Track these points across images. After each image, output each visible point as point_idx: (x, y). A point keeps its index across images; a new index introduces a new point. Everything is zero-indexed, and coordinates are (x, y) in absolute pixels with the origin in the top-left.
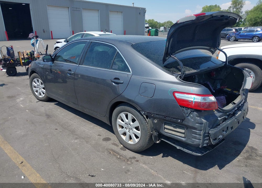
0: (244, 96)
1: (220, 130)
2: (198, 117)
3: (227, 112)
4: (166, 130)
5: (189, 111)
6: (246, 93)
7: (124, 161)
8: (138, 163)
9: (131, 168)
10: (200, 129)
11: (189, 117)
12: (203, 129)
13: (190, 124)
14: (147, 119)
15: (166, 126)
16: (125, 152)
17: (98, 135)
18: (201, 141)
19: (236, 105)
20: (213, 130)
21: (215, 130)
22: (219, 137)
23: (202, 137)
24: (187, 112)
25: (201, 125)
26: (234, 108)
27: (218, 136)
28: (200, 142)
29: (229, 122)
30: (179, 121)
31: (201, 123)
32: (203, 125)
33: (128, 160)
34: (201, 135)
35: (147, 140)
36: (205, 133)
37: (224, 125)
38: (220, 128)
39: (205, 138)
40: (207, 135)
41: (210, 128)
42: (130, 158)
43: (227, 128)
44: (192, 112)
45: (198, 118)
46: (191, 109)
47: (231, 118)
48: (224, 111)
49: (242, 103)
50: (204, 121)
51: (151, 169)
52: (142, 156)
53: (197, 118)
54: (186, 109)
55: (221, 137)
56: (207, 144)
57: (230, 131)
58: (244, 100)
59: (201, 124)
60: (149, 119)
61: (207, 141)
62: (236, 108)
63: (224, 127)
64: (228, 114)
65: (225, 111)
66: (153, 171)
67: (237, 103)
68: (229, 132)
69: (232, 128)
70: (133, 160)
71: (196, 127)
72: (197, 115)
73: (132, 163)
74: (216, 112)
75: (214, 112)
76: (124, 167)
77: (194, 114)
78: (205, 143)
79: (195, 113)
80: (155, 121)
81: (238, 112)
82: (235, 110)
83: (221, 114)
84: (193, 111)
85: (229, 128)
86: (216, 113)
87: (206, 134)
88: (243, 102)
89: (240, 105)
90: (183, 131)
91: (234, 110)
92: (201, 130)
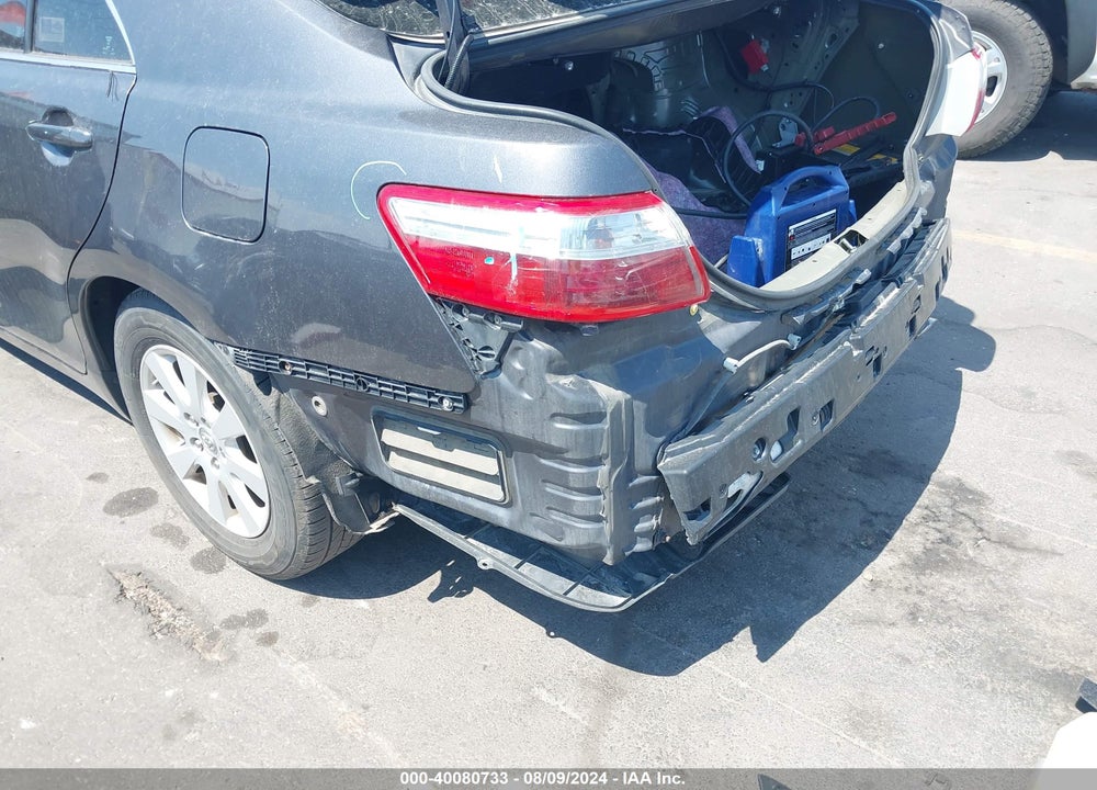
0: (926, 187)
1: (732, 443)
2: (562, 371)
3: (797, 310)
4: (396, 462)
5: (497, 331)
6: (940, 161)
7: (190, 645)
8: (268, 651)
9: (214, 695)
10: (587, 456)
11: (502, 377)
12: (604, 449)
13: (518, 427)
14: (267, 392)
15: (391, 437)
16: (214, 577)
17: (92, 477)
18: (607, 527)
19: (863, 248)
20: (683, 450)
21: (701, 444)
22: (732, 490)
23: (606, 502)
24: (484, 337)
25: (594, 426)
26: (853, 270)
27: (724, 487)
28: (600, 532)
29: (804, 374)
30: (446, 403)
31: (590, 416)
32: (606, 425)
33: (213, 636)
34: (598, 492)
35: (304, 519)
36: (629, 473)
37: (768, 404)
38: (740, 428)
39: (640, 505)
40: (645, 485)
41: (661, 439)
42: (234, 623)
43: (794, 416)
44: (515, 343)
45: (566, 380)
46: (505, 317)
47: (825, 343)
48: (772, 306)
49: (907, 233)
50: (609, 395)
51: (339, 692)
52: (306, 604)
53: (551, 379)
54: (476, 321)
55: (745, 483)
56: (656, 534)
57: (811, 431)
58: (922, 211)
59: (585, 423)
60: (281, 391)
61: (654, 522)
62: (867, 274)
63: (764, 421)
64: (799, 319)
65: (784, 306)
66: (343, 707)
67: (876, 235)
68: (803, 444)
69: (828, 410)
70: (245, 638)
71: (553, 443)
72: (550, 362)
73: (233, 658)
74: (707, 318)
75: (698, 316)
76: (169, 693)
77: (531, 354)
78: (643, 534)
79: (537, 344)
80: (317, 403)
81: (881, 297)
82: (857, 287)
83: (747, 326)
84: (526, 335)
85: (803, 420)
86: (713, 327)
87: (636, 481)
88: (917, 222)
89: (894, 246)
90: (489, 465)
91: (851, 288)
92: (594, 462)
